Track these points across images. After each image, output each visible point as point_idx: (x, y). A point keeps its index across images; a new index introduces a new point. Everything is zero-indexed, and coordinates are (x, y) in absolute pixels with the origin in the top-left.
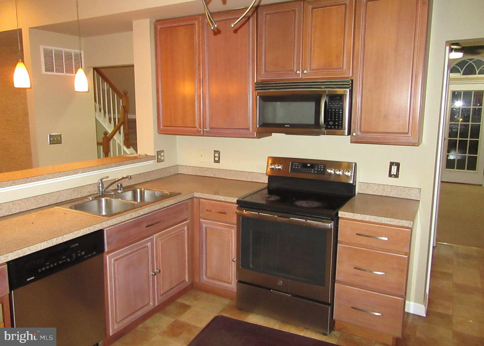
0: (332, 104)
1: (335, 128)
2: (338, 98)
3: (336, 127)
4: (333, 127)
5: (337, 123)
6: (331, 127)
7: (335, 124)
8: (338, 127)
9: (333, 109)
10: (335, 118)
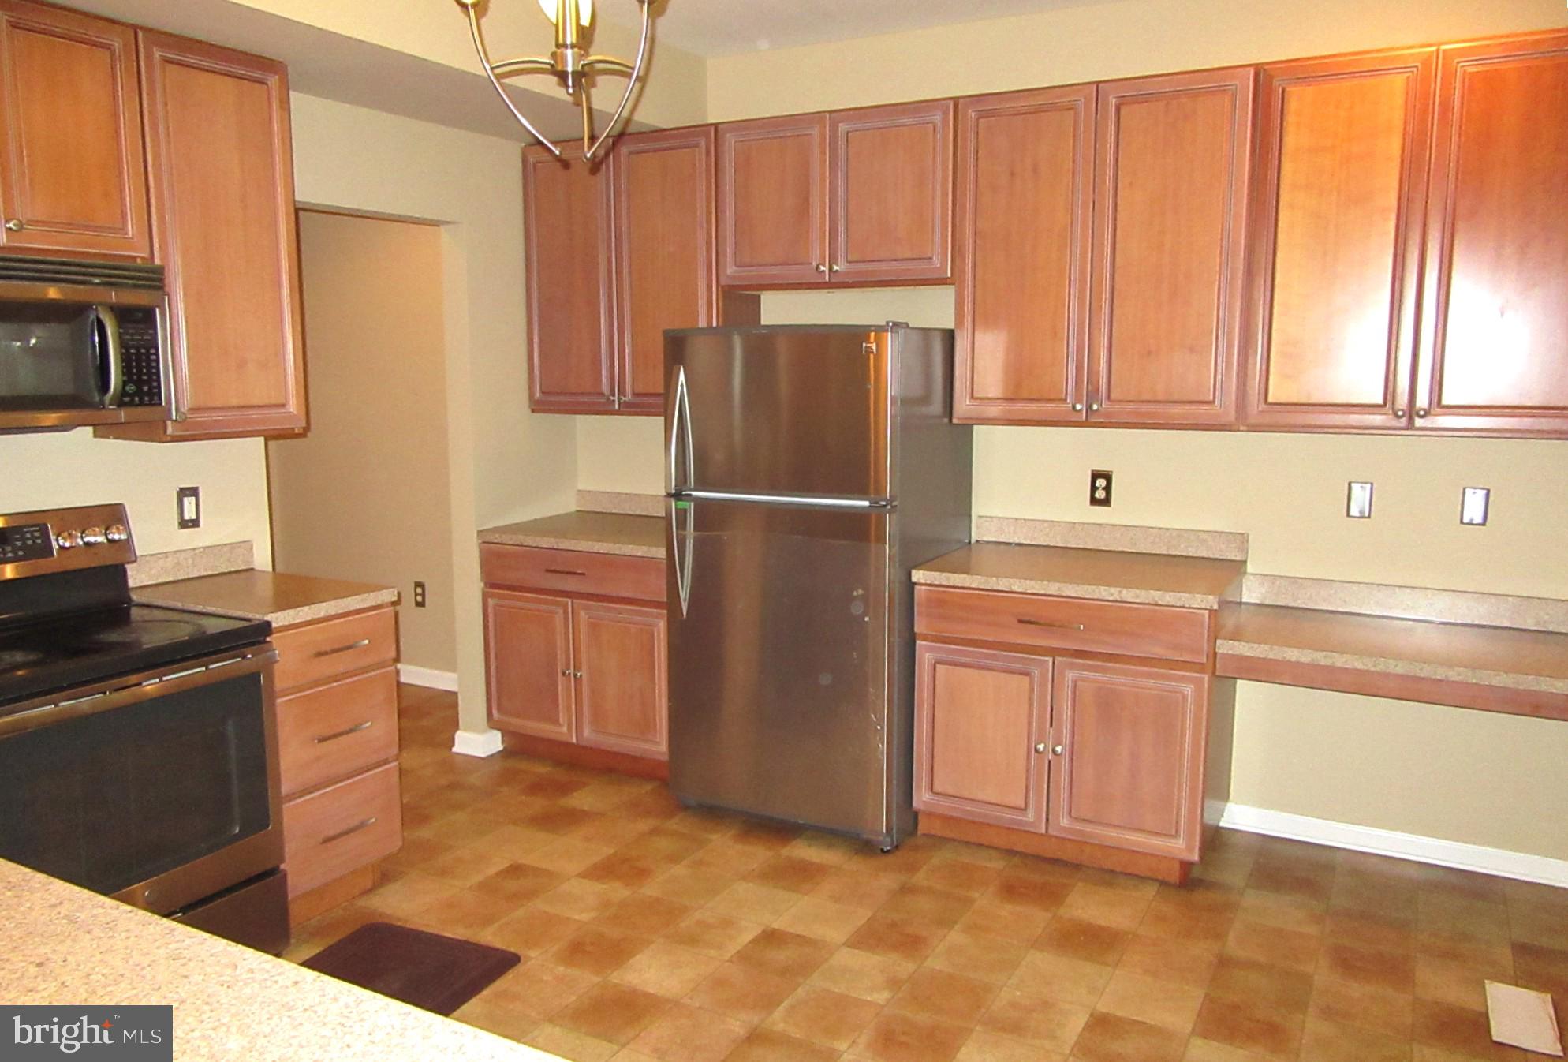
0: (127, 334)
1: (142, 404)
2: (140, 315)
3: (146, 399)
4: (137, 399)
5: (146, 388)
6: (133, 400)
7: (142, 389)
8: (151, 399)
9: (133, 347)
10: (140, 373)
